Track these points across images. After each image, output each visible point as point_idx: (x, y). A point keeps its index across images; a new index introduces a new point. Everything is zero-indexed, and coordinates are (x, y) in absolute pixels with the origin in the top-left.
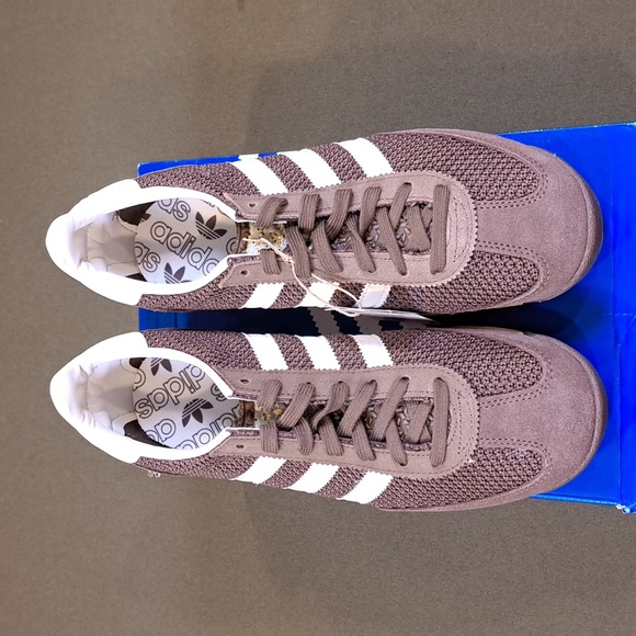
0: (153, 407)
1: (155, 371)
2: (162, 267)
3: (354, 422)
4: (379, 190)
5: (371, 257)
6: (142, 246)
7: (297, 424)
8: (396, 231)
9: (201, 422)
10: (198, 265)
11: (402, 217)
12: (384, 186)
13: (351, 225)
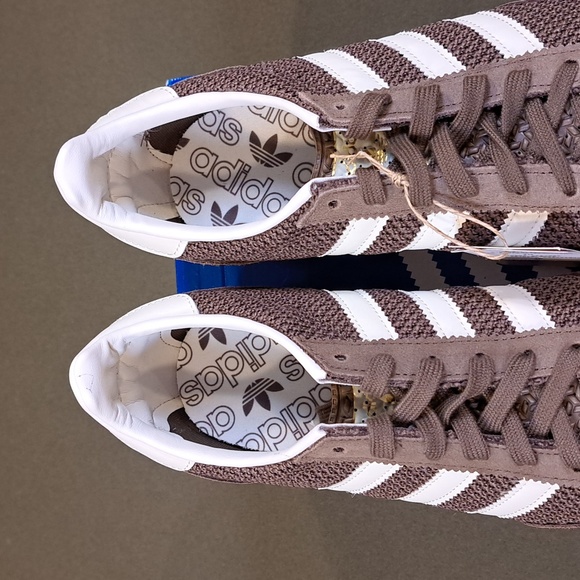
0: (203, 391)
1: (204, 343)
2: (207, 207)
3: (505, 411)
4: (528, 74)
5: (522, 171)
6: (180, 180)
7: (421, 417)
8: (556, 130)
9: (269, 409)
10: (256, 203)
11: (565, 111)
12: (534, 67)
13: (488, 126)
